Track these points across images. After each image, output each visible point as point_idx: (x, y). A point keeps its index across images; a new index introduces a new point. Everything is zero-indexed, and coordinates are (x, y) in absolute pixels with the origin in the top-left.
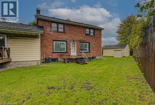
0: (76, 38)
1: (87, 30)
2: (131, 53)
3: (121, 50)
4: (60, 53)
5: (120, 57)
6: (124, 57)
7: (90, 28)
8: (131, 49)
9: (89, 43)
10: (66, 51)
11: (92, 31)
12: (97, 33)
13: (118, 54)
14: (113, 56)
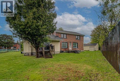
0: (72, 41)
1: (77, 37)
2: (99, 49)
3: (94, 47)
4: (65, 48)
5: (93, 51)
6: (95, 51)
7: (78, 36)
8: (99, 46)
9: (77, 43)
10: (67, 47)
11: (79, 37)
12: (81, 37)
13: (92, 49)
14: (89, 51)
